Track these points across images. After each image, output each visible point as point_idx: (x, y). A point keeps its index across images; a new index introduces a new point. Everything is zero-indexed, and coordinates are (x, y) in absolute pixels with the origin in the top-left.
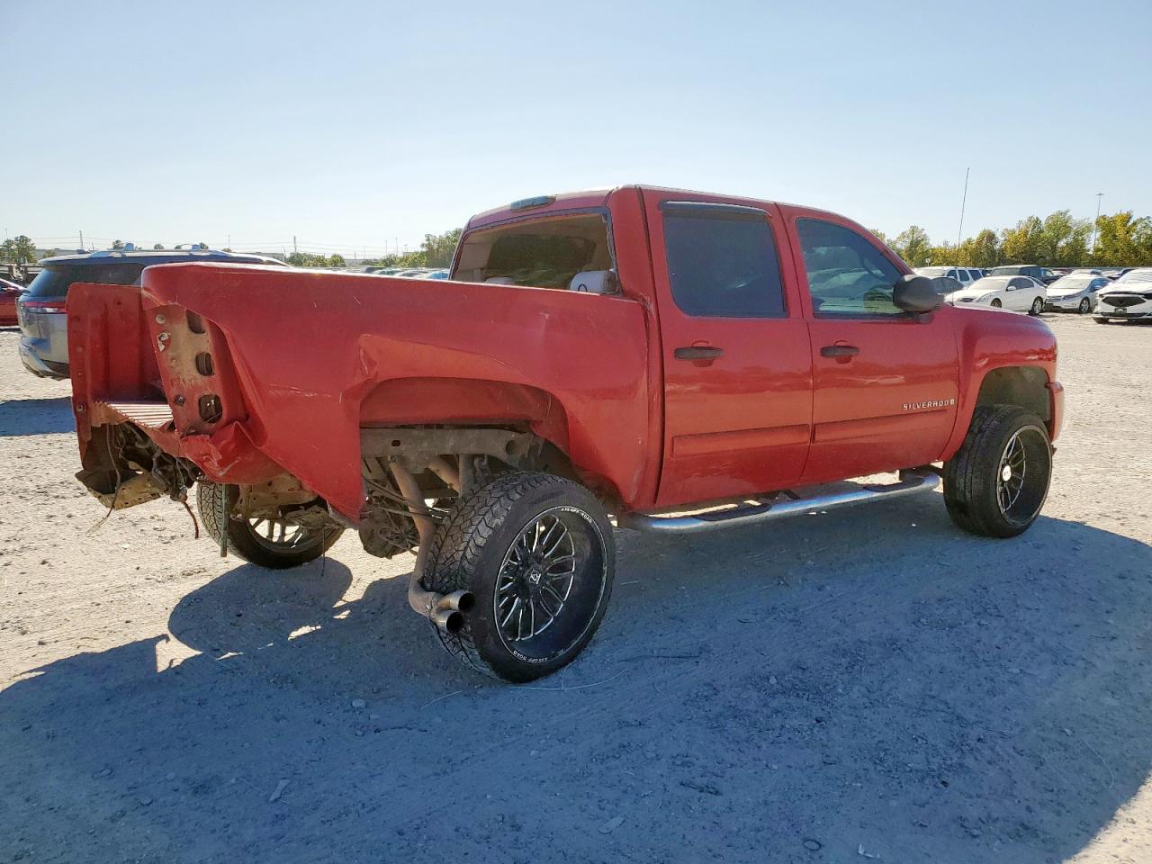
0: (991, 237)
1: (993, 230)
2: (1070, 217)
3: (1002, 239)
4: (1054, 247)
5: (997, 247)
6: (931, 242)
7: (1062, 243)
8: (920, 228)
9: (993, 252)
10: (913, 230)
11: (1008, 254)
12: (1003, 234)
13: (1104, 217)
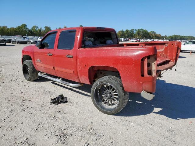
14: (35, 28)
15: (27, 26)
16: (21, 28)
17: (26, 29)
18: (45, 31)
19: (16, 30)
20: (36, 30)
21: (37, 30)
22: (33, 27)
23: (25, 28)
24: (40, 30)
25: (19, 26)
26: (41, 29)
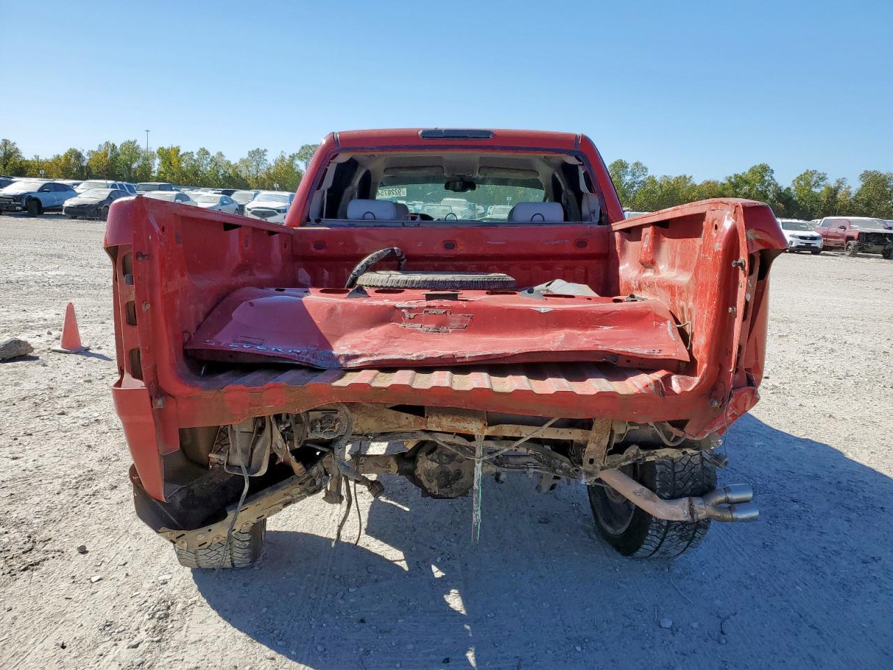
0: (79, 156)
1: (79, 150)
2: (138, 146)
3: (88, 158)
4: (130, 168)
5: (85, 164)
6: (23, 155)
7: (135, 165)
8: (12, 142)
9: (82, 168)
10: (6, 144)
11: (94, 171)
12: (88, 154)
13: (162, 148)
14: (808, 184)
15: (772, 171)
16: (746, 182)
17: (769, 184)
18: (859, 194)
19: (724, 189)
20: (814, 189)
21: (817, 190)
22: (800, 178)
23: (762, 182)
24: (833, 193)
25: (736, 176)
26: (839, 187)
